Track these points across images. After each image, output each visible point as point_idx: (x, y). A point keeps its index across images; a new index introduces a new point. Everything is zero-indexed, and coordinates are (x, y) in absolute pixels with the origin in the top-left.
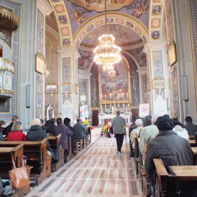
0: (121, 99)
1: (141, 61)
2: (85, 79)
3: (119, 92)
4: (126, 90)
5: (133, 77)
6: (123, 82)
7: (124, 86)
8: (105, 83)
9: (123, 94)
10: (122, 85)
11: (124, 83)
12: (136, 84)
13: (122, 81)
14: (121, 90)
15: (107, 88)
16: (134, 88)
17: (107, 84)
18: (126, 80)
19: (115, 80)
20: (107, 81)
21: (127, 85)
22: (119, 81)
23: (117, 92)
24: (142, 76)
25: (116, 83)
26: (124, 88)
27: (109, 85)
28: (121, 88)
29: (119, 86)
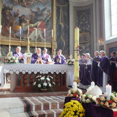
0: (39, 40)
3: (36, 27)
4: (47, 24)
5: (61, 6)
6: (44, 10)
7: (45, 16)
8: (10, 6)
9: (45, 30)
10: (41, 15)
11: (45, 12)
12: (65, 17)
13: (41, 8)
14: (39, 23)
15: (13, 15)
16: (60, 24)
17: (13, 8)
18: (49, 8)
19: (30, 3)
20: (15, 3)
21: (50, 16)
22: (37, 7)
23: (32, 25)
24: (74, 7)
25: (31, 10)
26: (44, 21)
27: (18, 10)
28: (40, 20)
29: (36, 15)
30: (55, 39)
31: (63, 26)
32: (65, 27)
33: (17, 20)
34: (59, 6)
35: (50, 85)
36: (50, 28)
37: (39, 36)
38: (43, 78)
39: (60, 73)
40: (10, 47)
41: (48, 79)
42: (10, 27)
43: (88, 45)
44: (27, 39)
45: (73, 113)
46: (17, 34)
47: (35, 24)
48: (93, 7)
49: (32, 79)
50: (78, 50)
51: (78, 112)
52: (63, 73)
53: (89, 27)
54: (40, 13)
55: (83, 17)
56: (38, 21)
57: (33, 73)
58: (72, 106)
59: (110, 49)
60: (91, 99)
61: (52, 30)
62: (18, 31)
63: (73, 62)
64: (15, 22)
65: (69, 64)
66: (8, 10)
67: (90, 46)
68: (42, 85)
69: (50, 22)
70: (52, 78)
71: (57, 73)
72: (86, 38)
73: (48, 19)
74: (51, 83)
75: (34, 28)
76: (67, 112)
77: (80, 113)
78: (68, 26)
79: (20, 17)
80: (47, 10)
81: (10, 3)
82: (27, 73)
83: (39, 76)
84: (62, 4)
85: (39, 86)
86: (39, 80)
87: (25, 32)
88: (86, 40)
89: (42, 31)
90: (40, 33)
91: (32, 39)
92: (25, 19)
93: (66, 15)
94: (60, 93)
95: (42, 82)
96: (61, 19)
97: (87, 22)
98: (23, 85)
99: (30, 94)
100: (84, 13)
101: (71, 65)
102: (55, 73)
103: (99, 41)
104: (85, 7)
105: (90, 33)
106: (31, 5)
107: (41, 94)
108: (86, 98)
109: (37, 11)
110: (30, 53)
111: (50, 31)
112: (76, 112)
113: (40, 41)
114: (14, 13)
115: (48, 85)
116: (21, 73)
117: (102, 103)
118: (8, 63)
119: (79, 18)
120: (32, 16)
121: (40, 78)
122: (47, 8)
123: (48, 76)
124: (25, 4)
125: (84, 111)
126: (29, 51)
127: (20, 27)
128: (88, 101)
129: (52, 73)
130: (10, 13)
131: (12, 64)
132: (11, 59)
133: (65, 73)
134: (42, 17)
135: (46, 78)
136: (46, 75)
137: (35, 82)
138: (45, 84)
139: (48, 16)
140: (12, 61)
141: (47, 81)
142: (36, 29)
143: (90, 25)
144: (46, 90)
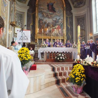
1: (75, 3)
2: (21, 12)
3: (55, 28)
4: (61, 27)
5: (68, 17)
6: (59, 19)
7: (60, 23)
8: (42, 18)
9: (60, 30)
11: (60, 20)
12: (70, 22)
13: (58, 18)
14: (57, 26)
15: (44, 23)
16: (68, 26)
17: (44, 20)
18: (62, 18)
19: (52, 16)
20: (44, 17)
21: (62, 22)
22: (56, 18)
23: (54, 28)
24: (76, 16)
25: (53, 20)
26: (59, 25)
27: (46, 20)
28: (57, 25)
29: (55, 22)
30: (65, 35)
31: (69, 27)
32: (71, 28)
33: (46, 25)
34: (67, 16)
35: (64, 58)
36: (63, 29)
37: (57, 33)
38: (60, 55)
39: (69, 52)
40: (43, 40)
41: (63, 55)
42: (43, 29)
43: (84, 37)
44: (51, 35)
45: (78, 71)
46: (46, 33)
47: (55, 27)
48: (86, 16)
49: (54, 55)
50: (79, 38)
51: (81, 70)
52: (70, 52)
53: (84, 27)
54: (57, 21)
55: (80, 22)
56: (56, 25)
57: (55, 52)
58: (78, 67)
59: (96, 39)
60: (88, 64)
61: (64, 30)
62: (46, 31)
63: (76, 46)
64: (45, 26)
65: (73, 47)
66: (41, 21)
67: (85, 38)
68: (60, 58)
69: (63, 26)
70: (65, 55)
71: (67, 52)
72: (82, 33)
73: (62, 24)
74: (64, 57)
75: (54, 29)
76: (75, 70)
77: (82, 70)
78: (72, 27)
79: (47, 24)
80: (61, 19)
81: (42, 17)
82: (52, 52)
83: (58, 54)
84: (69, 15)
85: (58, 59)
86: (58, 56)
87: (50, 32)
88: (82, 35)
89: (59, 30)
90: (58, 32)
91: (54, 35)
92: (50, 25)
93: (71, 21)
94: (69, 62)
95: (59, 57)
96: (69, 24)
97: (83, 25)
98: (50, 59)
99: (54, 63)
100: (81, 19)
101: (75, 48)
102: (66, 52)
103: (90, 35)
104: (81, 16)
105: (85, 31)
106: (52, 17)
107: (59, 63)
108: (85, 63)
109: (55, 20)
110: (53, 43)
111: (63, 30)
112: (80, 70)
113: (58, 36)
114: (44, 22)
115: (63, 58)
116: (49, 52)
117: (95, 65)
118: (43, 47)
119: (78, 22)
120: (53, 23)
121: (58, 55)
122: (61, 18)
123: (63, 54)
124: (50, 17)
125: (84, 70)
126: (52, 41)
127: (48, 29)
128: (86, 64)
129: (65, 52)
130: (42, 22)
131: (45, 48)
132: (44, 45)
133: (72, 52)
134: (58, 23)
135: (61, 55)
136: (61, 53)
137: (56, 57)
138: (61, 58)
139: (61, 22)
140: (44, 46)
141: (62, 56)
142: (56, 30)
143: (84, 26)
144: (61, 61)
